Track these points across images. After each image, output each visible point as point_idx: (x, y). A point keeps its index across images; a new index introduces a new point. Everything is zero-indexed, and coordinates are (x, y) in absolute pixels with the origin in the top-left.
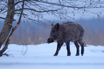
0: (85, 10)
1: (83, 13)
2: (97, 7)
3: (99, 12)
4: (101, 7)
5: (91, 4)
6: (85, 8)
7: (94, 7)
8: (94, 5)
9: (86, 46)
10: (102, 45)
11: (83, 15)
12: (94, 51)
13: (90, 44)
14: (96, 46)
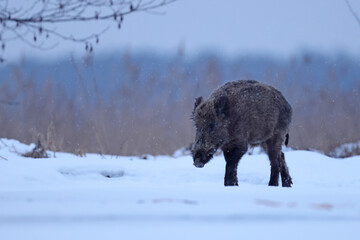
0: (41, 30)
1: (35, 39)
2: (83, 19)
3: (92, 37)
4: (97, 17)
5: (62, 7)
6: (41, 20)
7: (75, 19)
8: (73, 9)
9: (47, 157)
10: (100, 153)
11: (34, 46)
12: (72, 174)
13: (58, 151)
14: (80, 154)
